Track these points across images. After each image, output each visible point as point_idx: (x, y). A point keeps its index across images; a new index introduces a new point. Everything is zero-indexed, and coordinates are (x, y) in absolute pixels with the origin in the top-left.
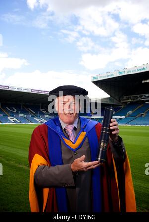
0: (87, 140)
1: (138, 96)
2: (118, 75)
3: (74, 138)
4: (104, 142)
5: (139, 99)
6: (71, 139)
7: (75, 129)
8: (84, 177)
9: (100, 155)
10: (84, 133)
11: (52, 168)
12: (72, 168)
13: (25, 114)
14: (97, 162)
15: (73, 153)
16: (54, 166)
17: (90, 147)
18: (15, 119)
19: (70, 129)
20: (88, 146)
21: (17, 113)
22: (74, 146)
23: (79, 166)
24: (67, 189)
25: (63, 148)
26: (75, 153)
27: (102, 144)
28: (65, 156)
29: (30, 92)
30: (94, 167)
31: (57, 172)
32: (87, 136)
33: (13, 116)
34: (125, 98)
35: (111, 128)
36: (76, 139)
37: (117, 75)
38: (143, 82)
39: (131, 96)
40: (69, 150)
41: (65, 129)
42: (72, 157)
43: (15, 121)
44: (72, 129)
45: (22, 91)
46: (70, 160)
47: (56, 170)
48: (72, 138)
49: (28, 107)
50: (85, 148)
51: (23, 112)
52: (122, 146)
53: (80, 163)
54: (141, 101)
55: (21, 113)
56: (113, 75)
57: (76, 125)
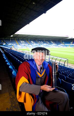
21: (43, 43)
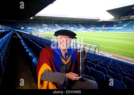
1: (130, 16)
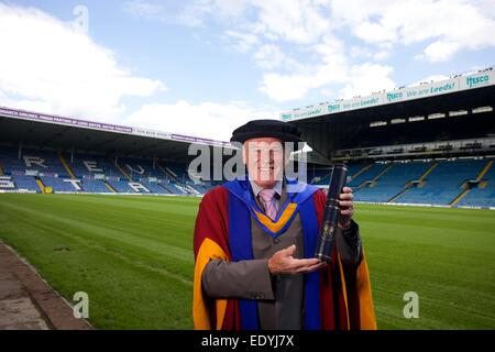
0: (298, 217)
1: (363, 149)
2: (327, 112)
3: (275, 213)
4: (330, 225)
5: (365, 155)
6: (269, 214)
7: (276, 196)
8: (288, 283)
9: (322, 248)
10: (293, 206)
11: (234, 265)
12: (270, 265)
13: (159, 178)
14: (315, 260)
15: (271, 239)
16: (237, 261)
17: (302, 231)
18: (141, 186)
19: (267, 196)
20: (300, 228)
21: (146, 175)
22: (274, 228)
23: (282, 264)
24: (260, 304)
25: (255, 229)
26: (276, 239)
27: (326, 229)
28: (258, 244)
29: (169, 138)
30: (310, 268)
31: (243, 273)
32: (297, 211)
33: (138, 181)
34: (339, 152)
35: (342, 203)
36: (279, 214)
37: (325, 111)
38: (372, 125)
39: (351, 150)
40: (266, 233)
41: (258, 196)
42: (270, 247)
43: (141, 191)
44: (271, 196)
45: (156, 136)
46: (267, 252)
47: (241, 268)
48: (271, 212)
49: (164, 165)
50: (295, 231)
51: (156, 174)
52: (357, 239)
53: (284, 259)
54: (369, 159)
55: (152, 176)
56: (317, 111)
57: (279, 190)
